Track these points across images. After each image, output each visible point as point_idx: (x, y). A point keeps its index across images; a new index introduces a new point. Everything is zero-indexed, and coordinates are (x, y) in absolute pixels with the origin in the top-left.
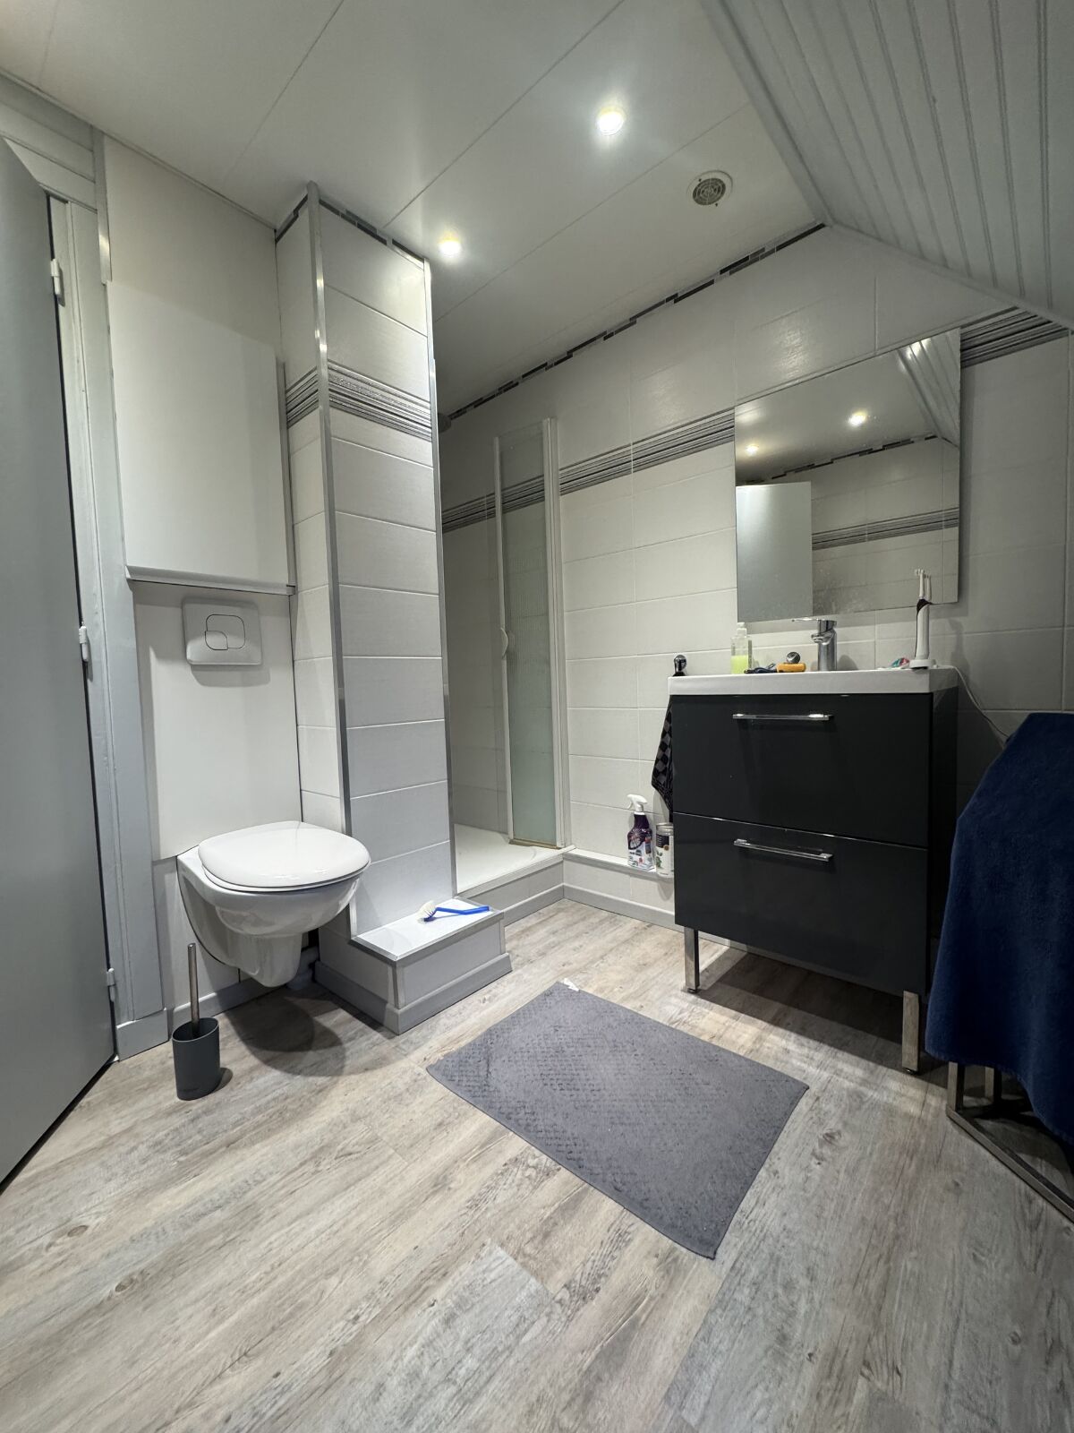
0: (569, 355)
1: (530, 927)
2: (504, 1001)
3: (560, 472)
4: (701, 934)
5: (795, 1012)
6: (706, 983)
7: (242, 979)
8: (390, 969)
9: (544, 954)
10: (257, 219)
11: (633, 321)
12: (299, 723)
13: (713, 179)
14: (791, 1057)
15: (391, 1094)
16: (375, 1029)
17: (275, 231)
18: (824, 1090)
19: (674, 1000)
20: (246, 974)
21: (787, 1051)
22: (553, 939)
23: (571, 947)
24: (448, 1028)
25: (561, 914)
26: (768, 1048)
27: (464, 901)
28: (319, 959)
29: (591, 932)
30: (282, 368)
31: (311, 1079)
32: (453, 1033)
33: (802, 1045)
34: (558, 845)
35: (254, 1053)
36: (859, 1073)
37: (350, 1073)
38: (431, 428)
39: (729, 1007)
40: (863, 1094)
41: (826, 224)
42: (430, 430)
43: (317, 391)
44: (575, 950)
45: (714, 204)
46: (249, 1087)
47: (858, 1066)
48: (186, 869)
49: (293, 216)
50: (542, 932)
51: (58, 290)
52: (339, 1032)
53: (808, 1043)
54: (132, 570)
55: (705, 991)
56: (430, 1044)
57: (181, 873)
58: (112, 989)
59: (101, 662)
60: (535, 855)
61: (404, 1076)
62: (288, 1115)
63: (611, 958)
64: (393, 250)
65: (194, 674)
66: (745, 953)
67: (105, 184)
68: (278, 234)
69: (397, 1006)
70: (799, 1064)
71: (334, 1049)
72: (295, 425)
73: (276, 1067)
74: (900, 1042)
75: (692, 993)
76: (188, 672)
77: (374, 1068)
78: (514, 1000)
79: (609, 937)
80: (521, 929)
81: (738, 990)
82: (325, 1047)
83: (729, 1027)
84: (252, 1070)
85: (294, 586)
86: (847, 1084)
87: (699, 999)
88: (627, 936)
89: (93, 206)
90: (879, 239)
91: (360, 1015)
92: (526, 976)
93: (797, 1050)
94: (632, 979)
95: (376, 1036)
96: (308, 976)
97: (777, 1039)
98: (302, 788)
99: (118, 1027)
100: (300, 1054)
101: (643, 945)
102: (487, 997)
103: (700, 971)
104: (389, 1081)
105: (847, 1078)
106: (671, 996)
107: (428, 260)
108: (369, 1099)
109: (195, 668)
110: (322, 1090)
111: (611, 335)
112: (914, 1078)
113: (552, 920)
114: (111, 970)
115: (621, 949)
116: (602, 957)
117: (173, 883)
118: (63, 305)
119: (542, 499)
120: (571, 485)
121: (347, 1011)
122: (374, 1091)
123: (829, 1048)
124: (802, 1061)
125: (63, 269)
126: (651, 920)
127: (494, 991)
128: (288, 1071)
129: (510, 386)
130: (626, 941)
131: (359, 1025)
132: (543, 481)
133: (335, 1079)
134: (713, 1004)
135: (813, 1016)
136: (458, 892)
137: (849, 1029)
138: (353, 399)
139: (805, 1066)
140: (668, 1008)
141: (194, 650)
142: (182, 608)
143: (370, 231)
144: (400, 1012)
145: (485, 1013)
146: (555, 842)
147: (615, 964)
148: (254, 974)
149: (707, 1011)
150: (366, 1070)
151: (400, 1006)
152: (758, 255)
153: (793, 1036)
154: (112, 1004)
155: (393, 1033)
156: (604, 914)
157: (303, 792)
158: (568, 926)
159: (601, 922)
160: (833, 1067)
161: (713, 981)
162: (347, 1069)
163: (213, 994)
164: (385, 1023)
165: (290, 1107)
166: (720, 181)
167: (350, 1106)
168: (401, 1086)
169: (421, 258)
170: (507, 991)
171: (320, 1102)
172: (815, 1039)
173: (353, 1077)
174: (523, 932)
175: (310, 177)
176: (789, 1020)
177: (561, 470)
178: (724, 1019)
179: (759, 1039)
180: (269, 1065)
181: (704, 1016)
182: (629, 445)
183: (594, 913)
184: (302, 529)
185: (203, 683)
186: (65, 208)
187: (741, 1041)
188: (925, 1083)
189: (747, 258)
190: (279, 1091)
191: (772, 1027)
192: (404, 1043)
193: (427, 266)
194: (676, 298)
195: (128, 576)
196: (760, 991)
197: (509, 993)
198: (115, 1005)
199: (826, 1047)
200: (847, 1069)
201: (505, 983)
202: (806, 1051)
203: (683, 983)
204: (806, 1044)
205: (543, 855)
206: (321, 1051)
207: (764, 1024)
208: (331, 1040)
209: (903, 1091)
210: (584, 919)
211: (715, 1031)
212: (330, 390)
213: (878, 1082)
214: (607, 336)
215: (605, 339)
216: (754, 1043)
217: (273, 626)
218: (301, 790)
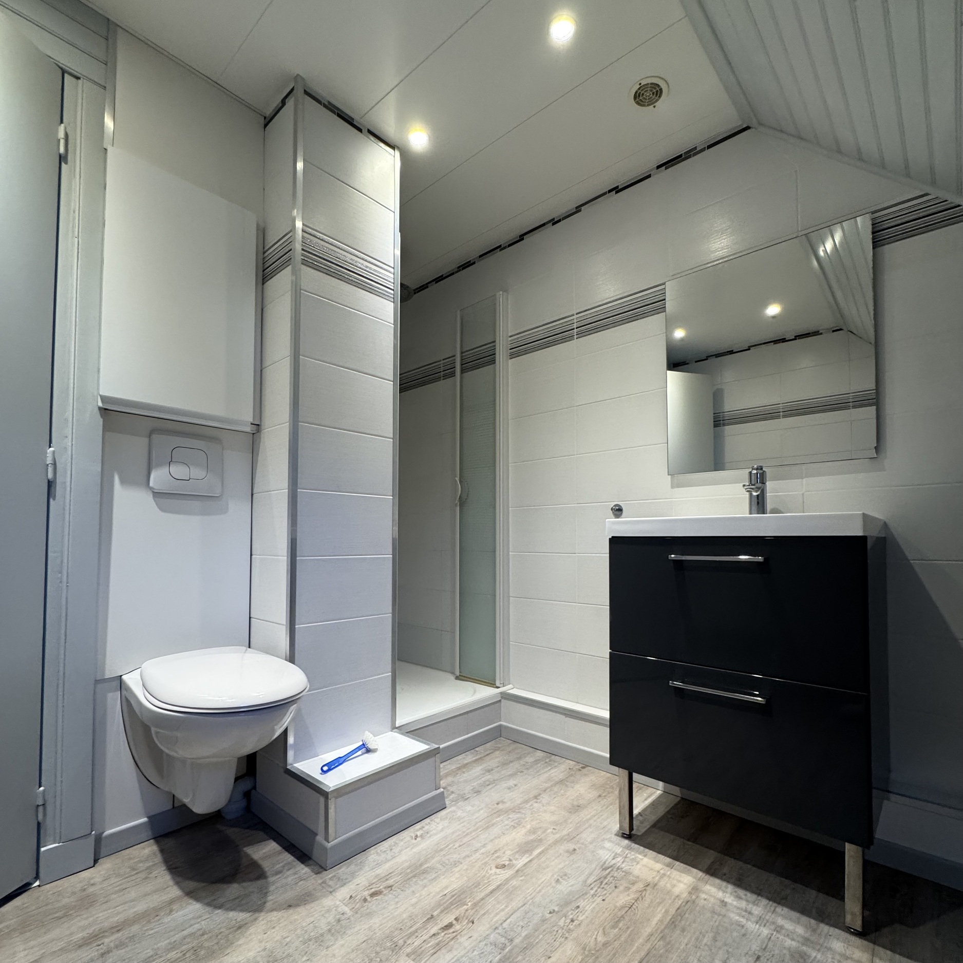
0: (521, 238)
1: (467, 764)
2: (436, 838)
3: (510, 339)
4: (635, 776)
5: (731, 862)
6: (639, 829)
7: (176, 805)
8: (322, 800)
9: (478, 792)
10: (248, 107)
11: (578, 209)
12: (253, 553)
13: (652, 84)
14: (728, 910)
15: (312, 934)
16: (303, 862)
17: (265, 118)
18: (764, 949)
19: (608, 845)
20: (180, 801)
21: (724, 903)
22: (488, 777)
23: (506, 785)
24: (379, 865)
25: (497, 753)
26: (705, 899)
27: (402, 734)
28: (254, 788)
29: (525, 771)
30: (262, 232)
31: (232, 914)
32: (382, 871)
33: (740, 898)
34: (498, 684)
35: (177, 883)
36: (800, 930)
37: (272, 910)
38: (393, 290)
39: (663, 854)
40: (805, 954)
41: (751, 126)
42: (392, 292)
43: (291, 250)
44: (509, 789)
45: (652, 106)
46: (166, 920)
47: (798, 923)
48: (128, 689)
49: (281, 105)
50: (477, 770)
51: (62, 150)
52: (266, 865)
53: (746, 895)
54: (104, 399)
55: (638, 836)
56: (356, 881)
57: (124, 692)
58: (41, 809)
59: (65, 483)
60: (475, 692)
61: (327, 915)
62: (202, 952)
63: (545, 798)
64: (368, 138)
65: (155, 501)
66: (679, 799)
67: (115, 66)
68: (267, 120)
69: (327, 839)
70: (737, 918)
71: (259, 883)
72: (269, 281)
73: (197, 899)
74: (842, 899)
75: (626, 838)
76: (149, 498)
77: (297, 905)
78: (446, 837)
79: (544, 777)
80: (458, 766)
81: (672, 837)
82: (251, 880)
83: (664, 875)
84: (172, 902)
85: (258, 425)
86: (788, 943)
87: (633, 844)
88: (561, 776)
89: (103, 84)
90: (801, 138)
91: (290, 847)
92: (459, 813)
93: (735, 903)
94: (565, 821)
95: (304, 870)
96: (243, 803)
97: (713, 890)
98: (251, 616)
99: (43, 849)
100: (225, 886)
101: (577, 787)
102: (419, 833)
103: (634, 816)
104: (312, 919)
105: (788, 935)
106: (603, 840)
107: (398, 148)
108: (288, 940)
109: (157, 495)
110: (241, 927)
111: (559, 221)
112: (857, 939)
113: (488, 758)
114: (42, 789)
115: (556, 789)
116: (536, 797)
117: (114, 701)
118: (66, 163)
119: (493, 362)
120: (519, 350)
121: (278, 843)
122: (296, 930)
123: (768, 901)
124: (739, 915)
125: (68, 131)
126: (585, 762)
127: (427, 827)
128: (209, 904)
129: (468, 265)
130: (561, 782)
131: (288, 857)
132: (495, 346)
133: (257, 915)
134: (647, 850)
135: (749, 866)
136: (397, 726)
137: (787, 882)
138: (324, 259)
139: (743, 921)
140: (601, 852)
141: (158, 478)
142: (150, 437)
143: (349, 121)
144: (329, 845)
145: (415, 850)
146: (495, 681)
147: (548, 804)
148: (186, 801)
149: (640, 857)
150: (290, 906)
151: (330, 840)
152: (691, 153)
153: (730, 888)
154: (39, 824)
155: (321, 868)
156: (539, 754)
157: (252, 619)
158: (505, 764)
159: (537, 762)
160: (774, 923)
161: (647, 825)
162: (269, 905)
163: (145, 820)
164: (314, 857)
165: (206, 944)
166: (658, 86)
167: (268, 945)
168: (323, 925)
169: (393, 147)
170: (440, 827)
171: (238, 939)
172: (753, 892)
173: (275, 913)
174: (459, 769)
175: (298, 71)
176: (725, 870)
177: (510, 337)
178: (658, 866)
179: (695, 890)
180: (191, 897)
181: (638, 863)
182: (573, 315)
183: (529, 754)
184: (269, 373)
185: (162, 509)
186: (77, 85)
187: (676, 891)
188: (871, 945)
189: (681, 156)
190: (197, 926)
191: (707, 877)
192: (331, 879)
193: (397, 153)
194: (617, 190)
195: (100, 404)
196: (694, 838)
197: (442, 830)
198: (41, 825)
199: (764, 901)
200: (789, 925)
201: (437, 820)
202: (743, 904)
203: (616, 827)
204: (744, 897)
205: (484, 693)
206: (245, 884)
207: (700, 874)
208: (256, 873)
209: (848, 953)
210: (519, 758)
211: (650, 880)
212: (303, 250)
213: (821, 941)
214: (554, 222)
215: (553, 224)
216: (690, 893)
217: (236, 462)
218: (250, 618)
